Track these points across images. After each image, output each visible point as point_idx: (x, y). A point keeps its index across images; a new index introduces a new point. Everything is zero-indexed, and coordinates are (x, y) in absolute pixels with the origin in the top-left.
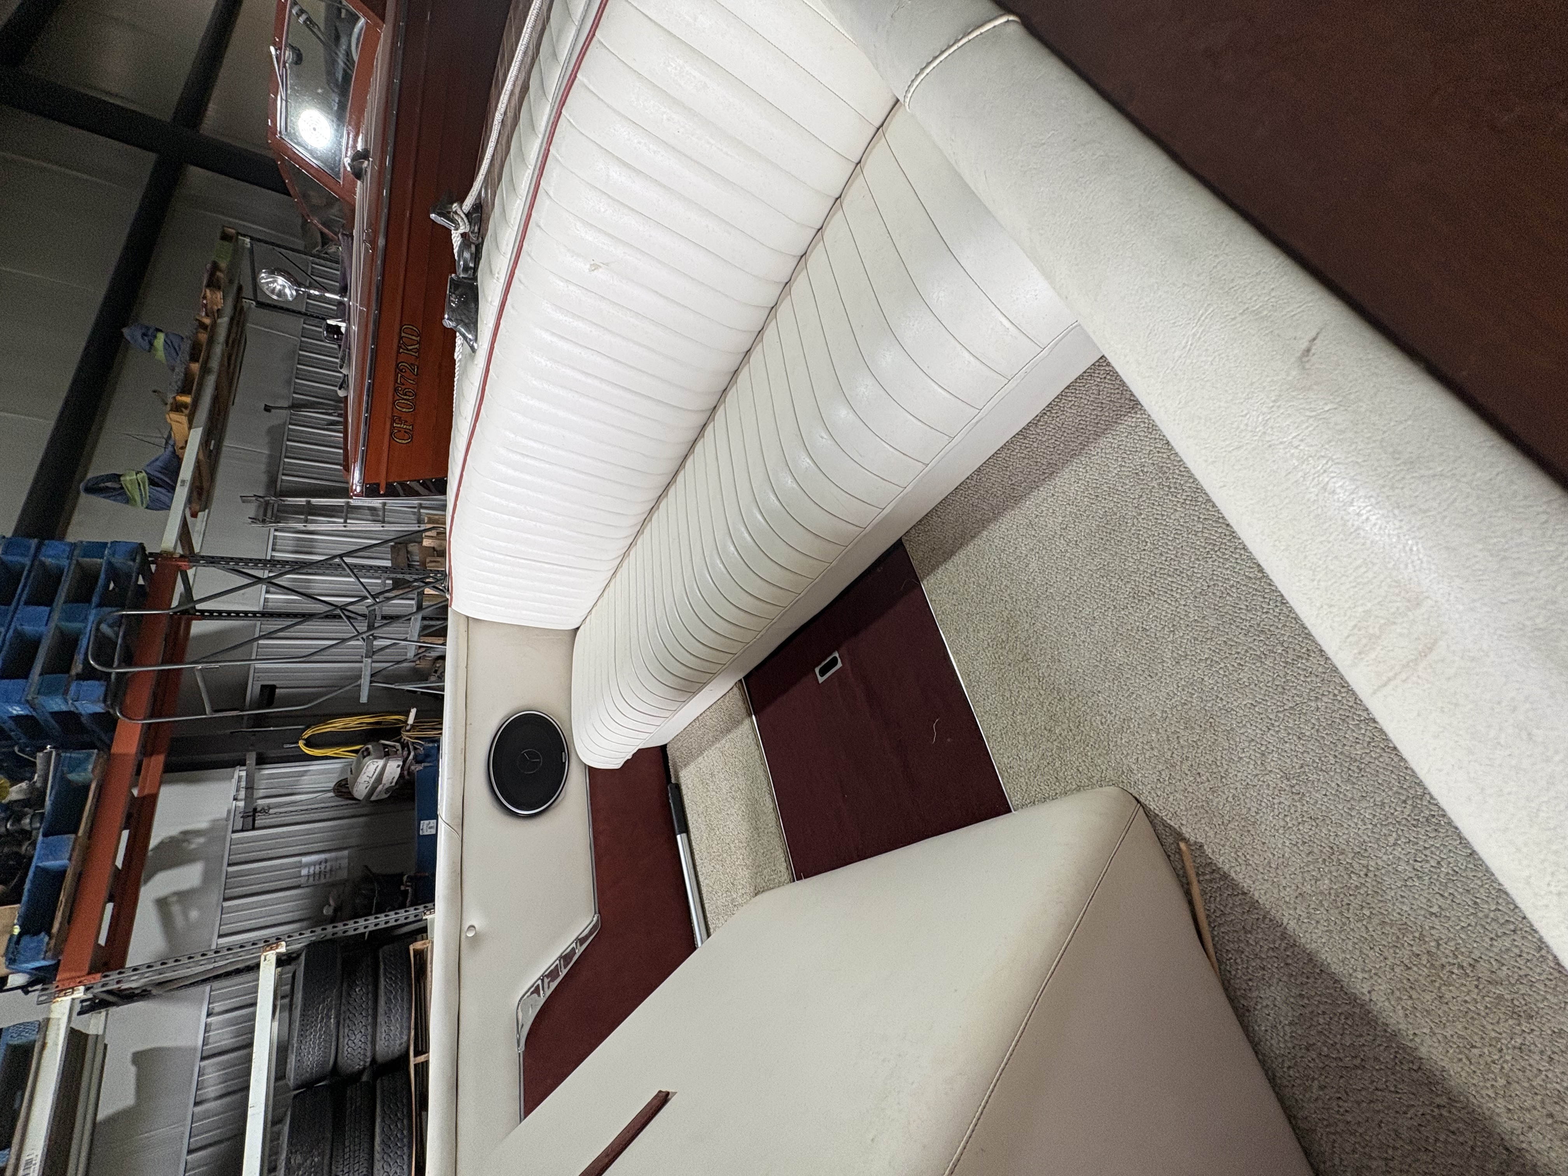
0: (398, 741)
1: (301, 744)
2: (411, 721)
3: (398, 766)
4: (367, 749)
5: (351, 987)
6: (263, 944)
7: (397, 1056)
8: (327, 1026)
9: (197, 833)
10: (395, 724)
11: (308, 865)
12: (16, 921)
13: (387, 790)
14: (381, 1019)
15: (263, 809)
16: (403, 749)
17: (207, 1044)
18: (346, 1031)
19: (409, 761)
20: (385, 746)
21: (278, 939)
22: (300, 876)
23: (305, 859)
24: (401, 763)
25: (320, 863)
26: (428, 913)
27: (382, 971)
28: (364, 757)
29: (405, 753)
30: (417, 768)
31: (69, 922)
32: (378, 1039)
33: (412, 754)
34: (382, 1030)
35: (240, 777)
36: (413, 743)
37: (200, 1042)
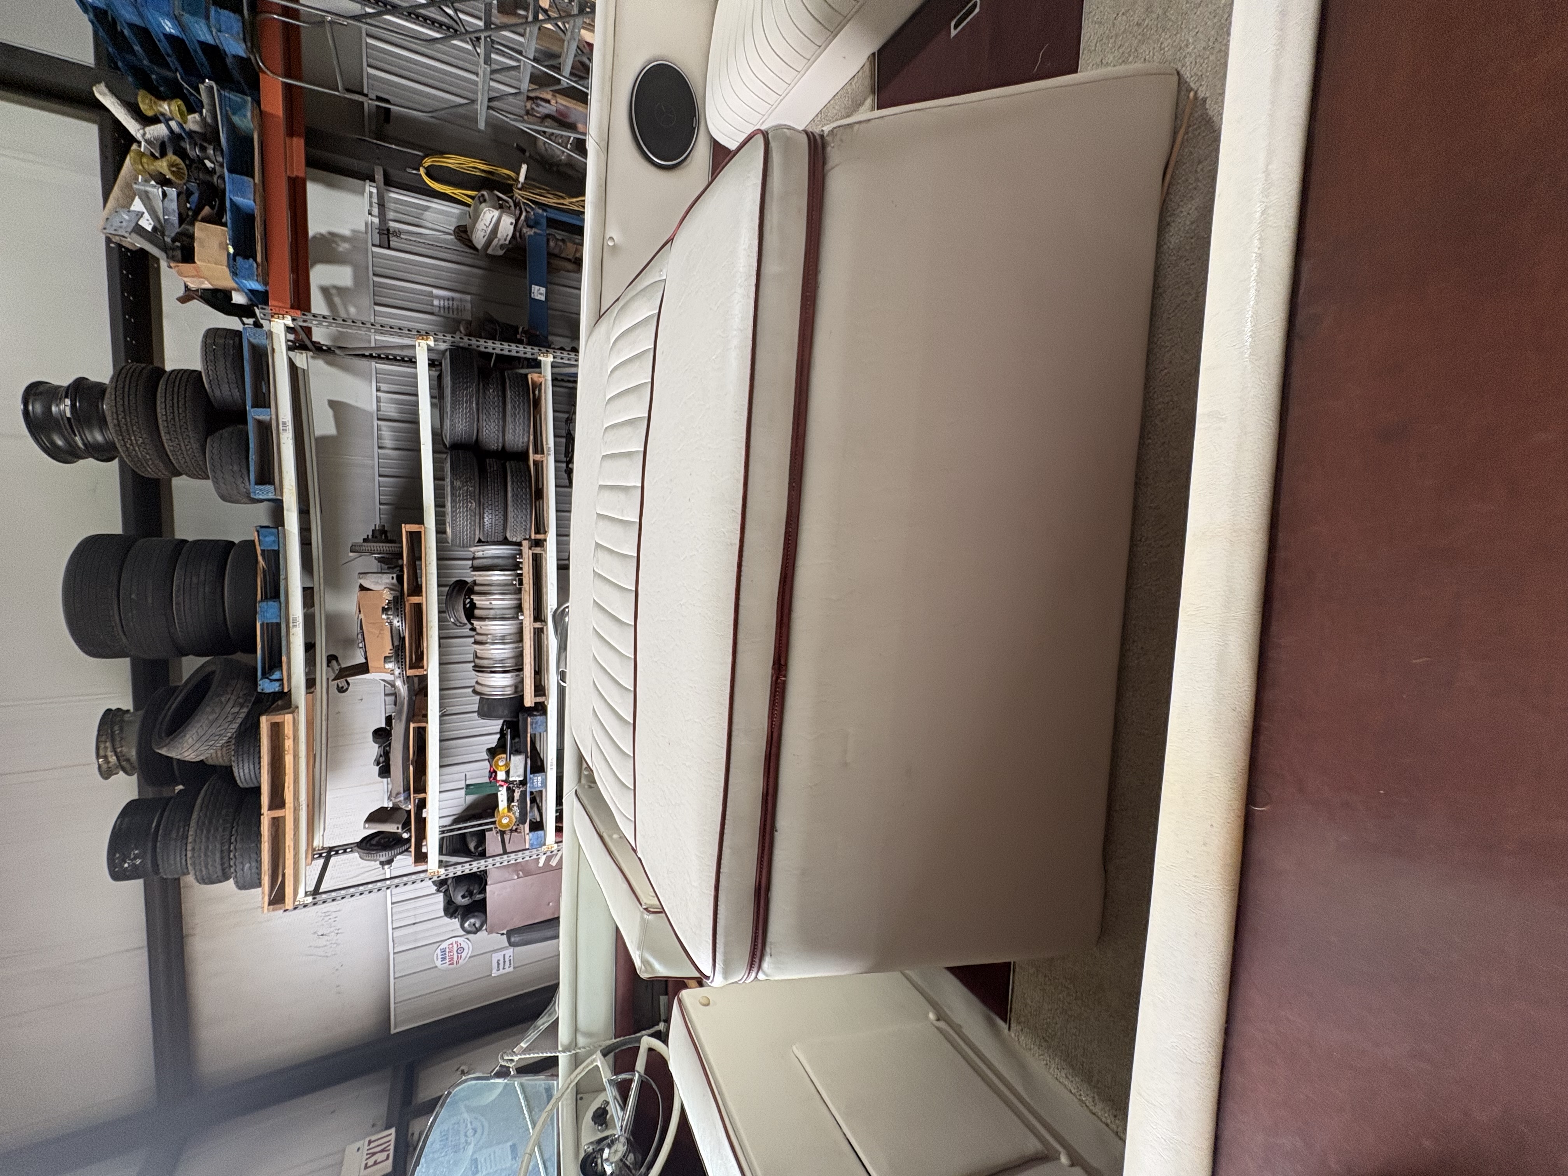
0: (511, 198)
1: (422, 171)
2: (522, 179)
3: (512, 224)
4: (483, 195)
5: (485, 389)
6: (416, 333)
7: (520, 450)
8: (471, 409)
9: (343, 238)
10: (504, 178)
11: (438, 297)
12: (228, 242)
13: (502, 247)
14: (509, 419)
15: (395, 231)
16: (515, 207)
17: (380, 411)
18: (484, 418)
19: (520, 225)
20: (500, 199)
21: (427, 333)
22: (433, 305)
23: (436, 292)
24: (514, 221)
25: (448, 300)
26: (542, 355)
27: (508, 384)
28: (481, 203)
29: (518, 212)
30: (528, 232)
31: (267, 260)
32: (507, 432)
33: (524, 214)
34: (510, 427)
35: (371, 193)
36: (524, 203)
37: (375, 407)
